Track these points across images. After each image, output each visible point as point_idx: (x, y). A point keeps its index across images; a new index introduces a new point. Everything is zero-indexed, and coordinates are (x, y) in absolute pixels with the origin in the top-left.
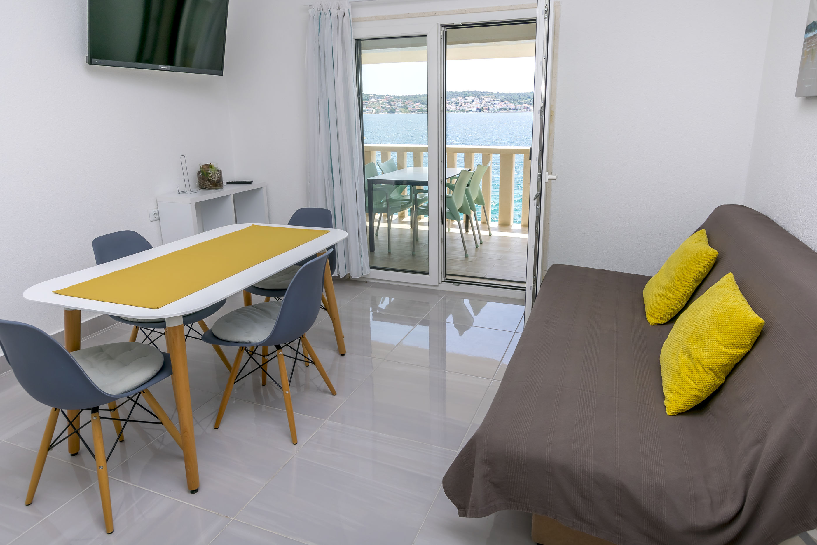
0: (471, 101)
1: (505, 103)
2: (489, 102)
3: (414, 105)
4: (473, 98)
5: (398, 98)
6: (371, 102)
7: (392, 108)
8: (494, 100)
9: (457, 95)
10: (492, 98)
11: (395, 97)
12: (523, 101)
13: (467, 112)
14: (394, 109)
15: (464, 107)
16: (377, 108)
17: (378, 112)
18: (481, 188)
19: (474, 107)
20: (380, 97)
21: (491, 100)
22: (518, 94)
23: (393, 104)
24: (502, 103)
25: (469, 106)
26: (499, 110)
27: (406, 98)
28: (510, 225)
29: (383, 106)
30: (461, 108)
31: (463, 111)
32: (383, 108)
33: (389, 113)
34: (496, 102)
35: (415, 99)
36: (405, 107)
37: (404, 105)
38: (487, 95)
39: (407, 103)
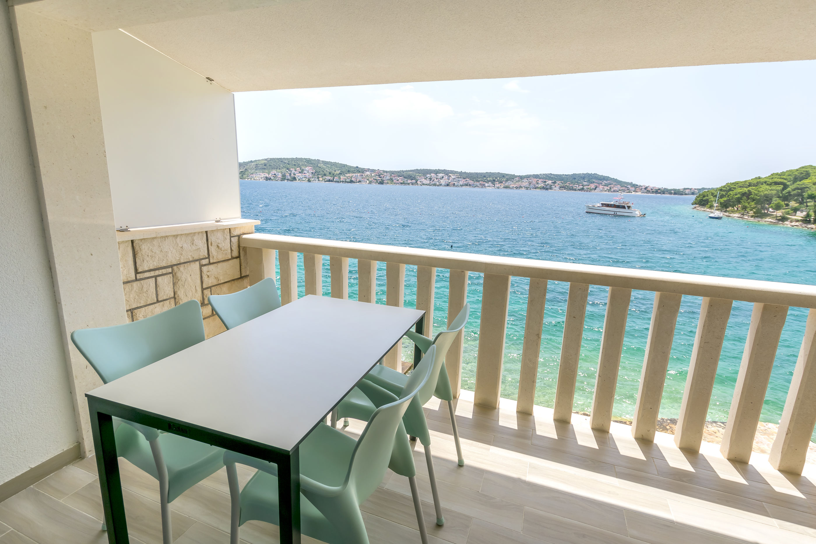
0: (441, 177)
1: (467, 180)
2: (455, 179)
4: (443, 175)
5: (386, 172)
6: (366, 175)
7: (381, 180)
8: (458, 177)
9: (431, 172)
10: (457, 176)
11: (384, 171)
12: (480, 179)
13: (438, 186)
15: (436, 182)
16: (370, 180)
17: (370, 183)
19: (443, 182)
20: (373, 171)
22: (477, 173)
23: (382, 177)
24: (464, 180)
25: (439, 181)
26: (462, 186)
27: (392, 172)
29: (375, 178)
31: (435, 185)
32: (374, 179)
33: (379, 184)
34: (460, 179)
35: (399, 174)
36: (391, 180)
37: (391, 178)
38: (454, 173)
39: (393, 176)
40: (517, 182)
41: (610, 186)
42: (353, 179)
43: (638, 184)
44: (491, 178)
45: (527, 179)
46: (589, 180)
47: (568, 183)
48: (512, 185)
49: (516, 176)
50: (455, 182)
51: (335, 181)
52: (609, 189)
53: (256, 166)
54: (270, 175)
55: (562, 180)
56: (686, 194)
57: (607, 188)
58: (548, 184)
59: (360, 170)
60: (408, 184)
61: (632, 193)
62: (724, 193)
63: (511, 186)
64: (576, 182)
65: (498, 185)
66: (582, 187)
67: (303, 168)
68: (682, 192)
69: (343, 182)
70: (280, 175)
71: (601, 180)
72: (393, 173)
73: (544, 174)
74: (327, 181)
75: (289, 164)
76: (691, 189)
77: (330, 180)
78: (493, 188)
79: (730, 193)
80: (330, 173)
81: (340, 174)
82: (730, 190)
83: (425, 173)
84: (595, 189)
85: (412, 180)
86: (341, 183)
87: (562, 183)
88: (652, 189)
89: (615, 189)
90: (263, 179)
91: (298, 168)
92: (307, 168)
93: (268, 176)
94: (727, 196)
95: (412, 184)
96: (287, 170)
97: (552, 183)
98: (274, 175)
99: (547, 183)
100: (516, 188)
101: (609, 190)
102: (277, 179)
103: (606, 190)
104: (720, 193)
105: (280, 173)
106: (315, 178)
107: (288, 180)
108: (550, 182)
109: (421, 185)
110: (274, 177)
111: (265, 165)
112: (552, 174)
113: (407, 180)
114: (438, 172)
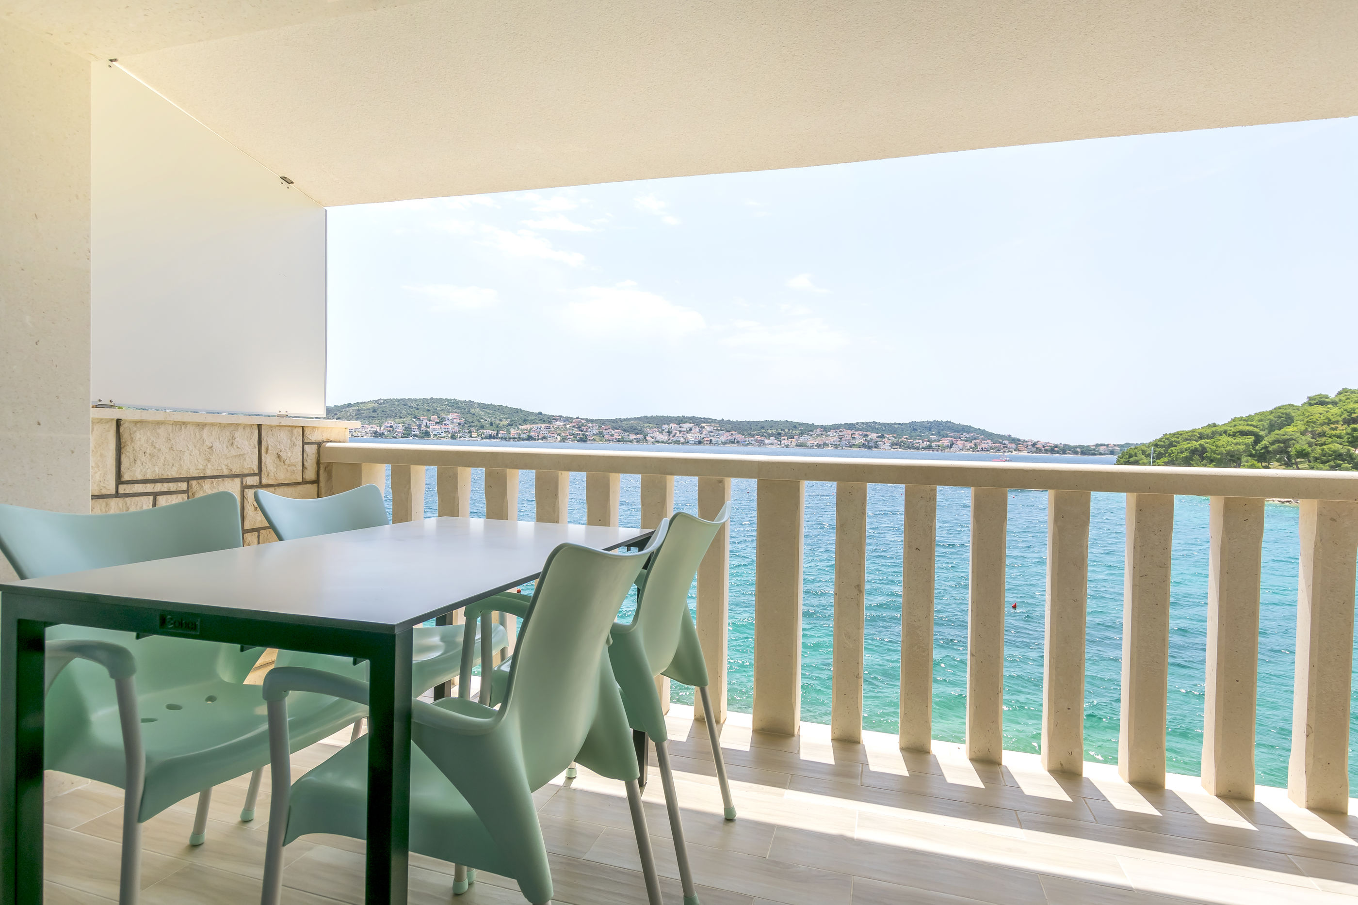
0: (688, 429)
1: (732, 434)
2: (712, 432)
3: (613, 432)
4: (691, 425)
5: (592, 421)
6: (555, 426)
7: (583, 435)
8: (717, 430)
9: (670, 421)
10: (715, 426)
11: (588, 420)
12: (756, 432)
13: (683, 444)
14: (586, 437)
15: (679, 437)
16: (563, 434)
17: (563, 440)
19: (691, 437)
20: (568, 419)
21: (714, 430)
22: (749, 423)
23: (585, 430)
24: (728, 434)
25: (685, 436)
26: (724, 443)
27: (602, 422)
29: (571, 431)
30: (674, 438)
31: (677, 442)
32: (570, 434)
33: (578, 441)
34: (721, 432)
35: (614, 425)
36: (601, 434)
37: (600, 432)
38: (709, 423)
39: (603, 428)
40: (818, 435)
41: (974, 441)
42: (532, 434)
43: (1021, 438)
44: (773, 431)
45: (836, 432)
46: (939, 433)
47: (905, 437)
48: (809, 440)
49: (817, 427)
50: (712, 438)
51: (499, 438)
52: (974, 446)
53: (358, 413)
54: (382, 429)
55: (894, 432)
56: (1101, 454)
57: (970, 444)
58: (871, 439)
59: (545, 419)
60: (631, 441)
61: (1011, 452)
62: (1162, 450)
63: (809, 444)
64: (918, 436)
65: (786, 442)
66: (928, 443)
67: (443, 415)
68: (1094, 450)
69: (514, 438)
70: (400, 428)
71: (959, 432)
72: (603, 424)
73: (863, 423)
74: (486, 438)
75: (418, 409)
76: (1107, 445)
77: (490, 435)
78: (778, 446)
79: (1172, 450)
80: (491, 424)
81: (509, 425)
82: (1171, 445)
83: (659, 422)
84: (951, 447)
85: (637, 434)
86: (512, 440)
87: (894, 437)
88: (1044, 447)
89: (983, 446)
90: (370, 435)
91: (433, 415)
92: (450, 416)
93: (378, 430)
94: (1167, 455)
95: (638, 442)
96: (415, 420)
97: (877, 437)
98: (389, 429)
99: (869, 437)
100: (818, 447)
101: (974, 449)
102: (395, 435)
103: (968, 448)
104: (1155, 451)
105: (401, 427)
106: (465, 432)
107: (415, 436)
108: (873, 436)
109: (654, 444)
110: (389, 431)
111: (374, 411)
112: (876, 423)
113: (628, 435)
114: (682, 420)
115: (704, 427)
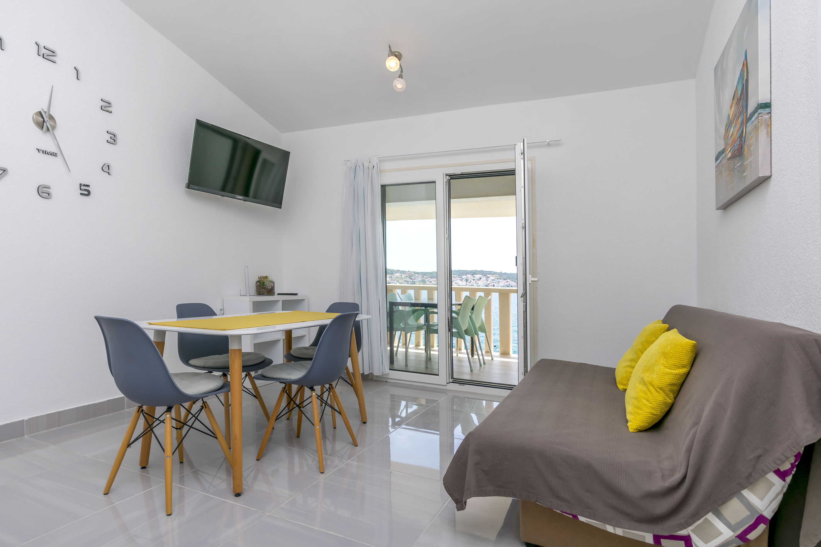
0: (479, 278)
1: (508, 281)
2: (494, 280)
3: (431, 280)
4: (481, 276)
5: (418, 273)
6: (395, 276)
7: (413, 281)
8: (498, 279)
9: (467, 273)
10: (496, 276)
11: (415, 273)
15: (473, 283)
18: (484, 319)
20: (403, 272)
21: (495, 278)
24: (505, 281)
25: (477, 283)
28: (509, 354)
29: (405, 279)
30: (470, 284)
34: (500, 280)
35: (432, 275)
37: (423, 280)
38: (492, 274)
39: (425, 278)
72: (425, 275)
114: (474, 273)
115: (489, 277)
